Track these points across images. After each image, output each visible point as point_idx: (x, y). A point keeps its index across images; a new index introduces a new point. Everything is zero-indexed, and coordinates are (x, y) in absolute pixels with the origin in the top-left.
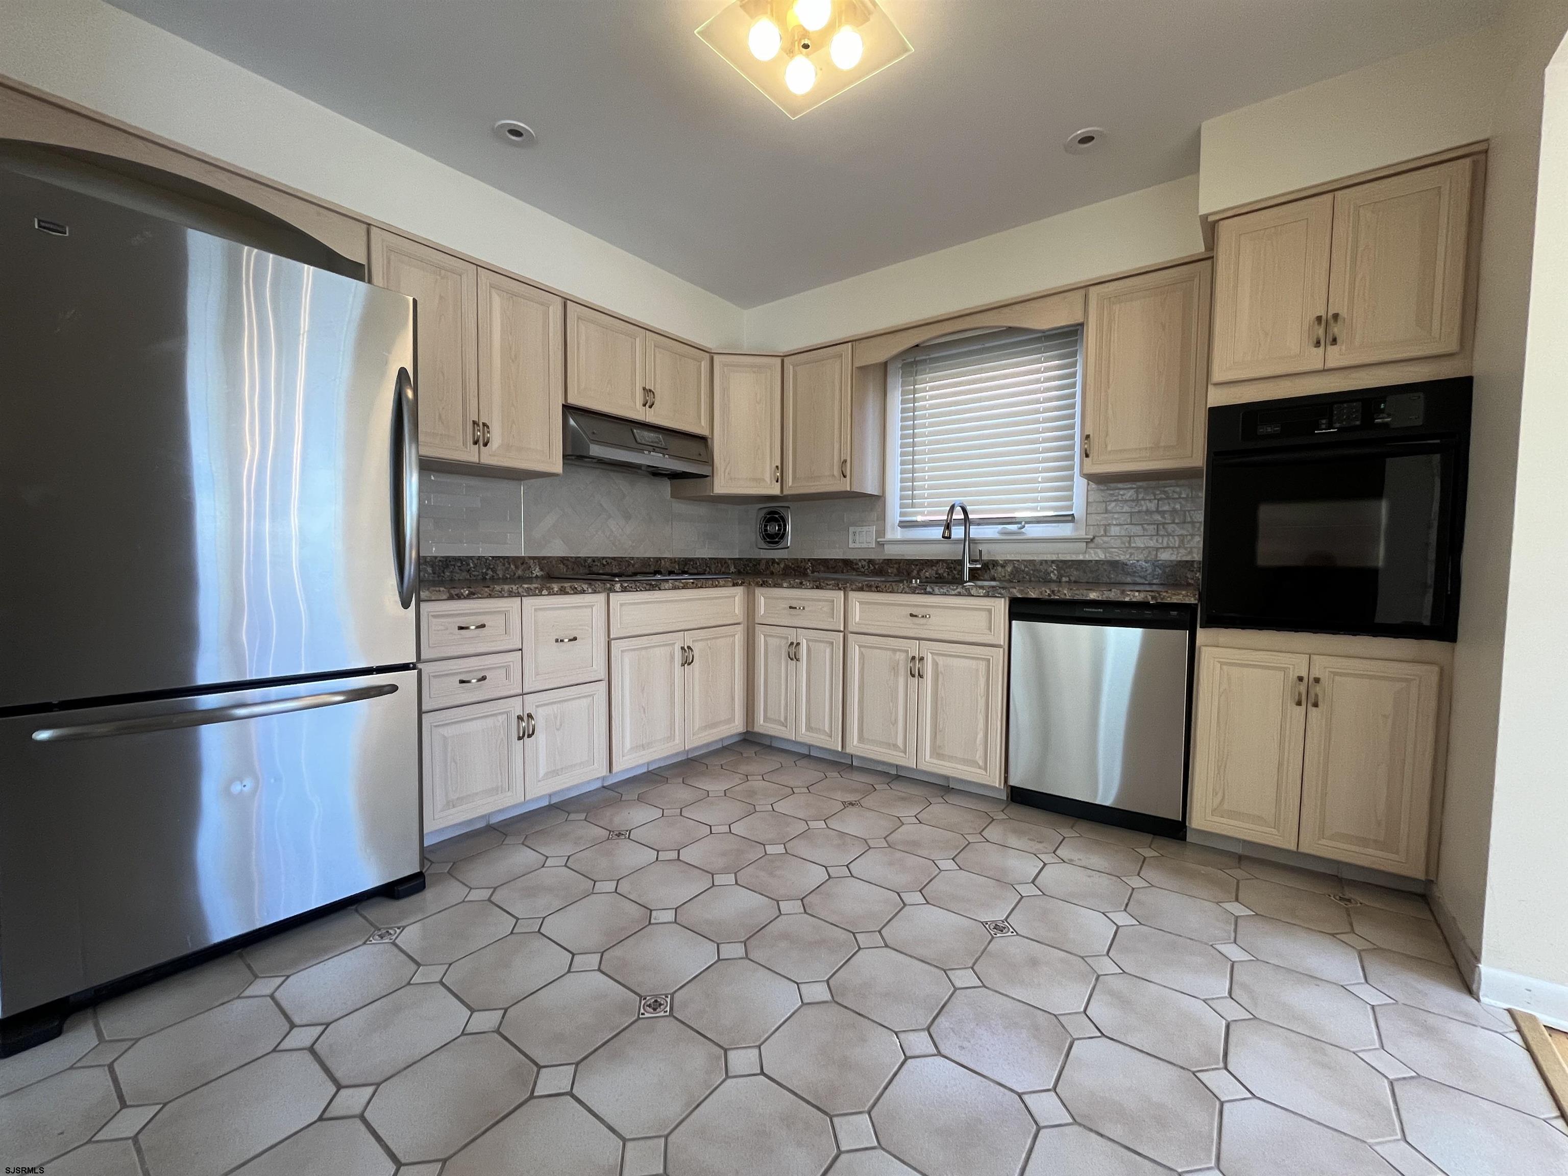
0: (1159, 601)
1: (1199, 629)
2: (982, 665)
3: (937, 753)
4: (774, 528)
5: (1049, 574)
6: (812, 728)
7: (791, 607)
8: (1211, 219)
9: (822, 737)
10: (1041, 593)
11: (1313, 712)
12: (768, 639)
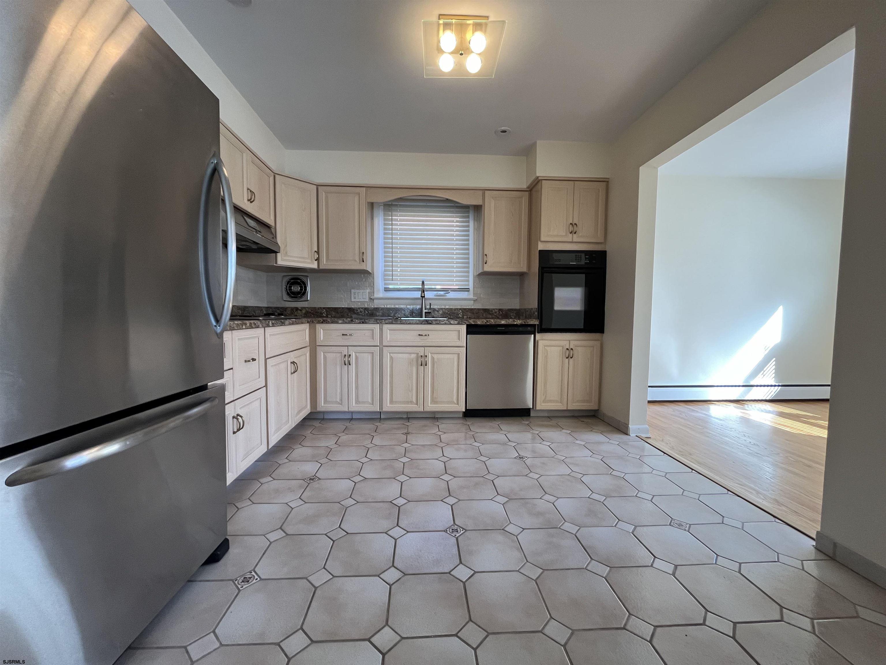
0: (526, 323)
1: (537, 334)
2: (456, 357)
3: (434, 401)
4: (296, 288)
5: (458, 314)
6: (359, 402)
7: (343, 335)
8: (540, 178)
9: (367, 405)
10: (482, 322)
11: (571, 360)
12: (327, 354)
